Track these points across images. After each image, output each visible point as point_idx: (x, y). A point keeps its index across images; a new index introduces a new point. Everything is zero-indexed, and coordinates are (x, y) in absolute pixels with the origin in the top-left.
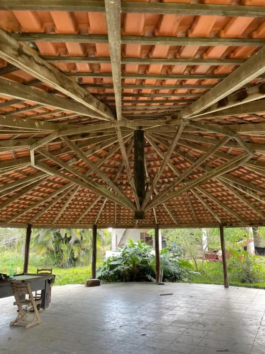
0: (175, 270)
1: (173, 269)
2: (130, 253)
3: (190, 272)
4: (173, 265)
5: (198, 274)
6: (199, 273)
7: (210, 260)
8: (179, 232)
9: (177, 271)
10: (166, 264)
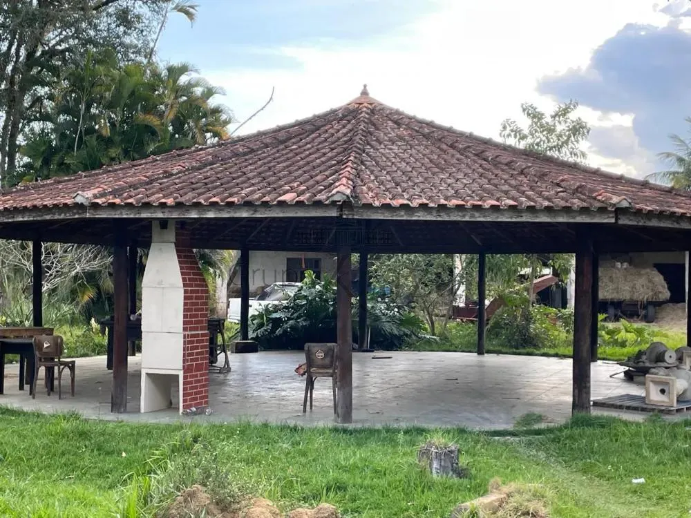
0: (392, 330)
1: (389, 328)
2: (310, 298)
3: (420, 335)
4: (389, 322)
5: (435, 339)
6: (438, 339)
7: (462, 320)
8: (404, 260)
9: (396, 332)
10: (377, 318)
